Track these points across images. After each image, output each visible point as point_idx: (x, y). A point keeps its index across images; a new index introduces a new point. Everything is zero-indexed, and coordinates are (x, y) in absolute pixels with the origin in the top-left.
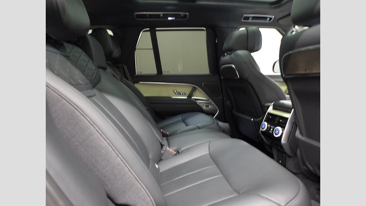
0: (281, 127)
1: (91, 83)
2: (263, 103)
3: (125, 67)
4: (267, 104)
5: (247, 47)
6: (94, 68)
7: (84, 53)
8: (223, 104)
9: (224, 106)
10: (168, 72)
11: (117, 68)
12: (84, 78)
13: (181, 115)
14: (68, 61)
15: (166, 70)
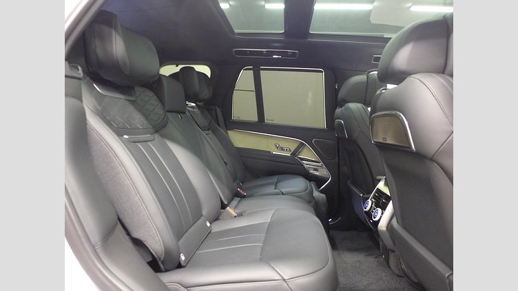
0: (382, 209)
1: (153, 128)
2: (374, 175)
3: (219, 111)
4: (379, 177)
5: (365, 101)
6: (161, 112)
7: (155, 97)
8: (339, 170)
9: (339, 173)
10: (272, 120)
11: (208, 110)
12: (145, 122)
13: (277, 176)
14: (131, 106)
15: (270, 117)
